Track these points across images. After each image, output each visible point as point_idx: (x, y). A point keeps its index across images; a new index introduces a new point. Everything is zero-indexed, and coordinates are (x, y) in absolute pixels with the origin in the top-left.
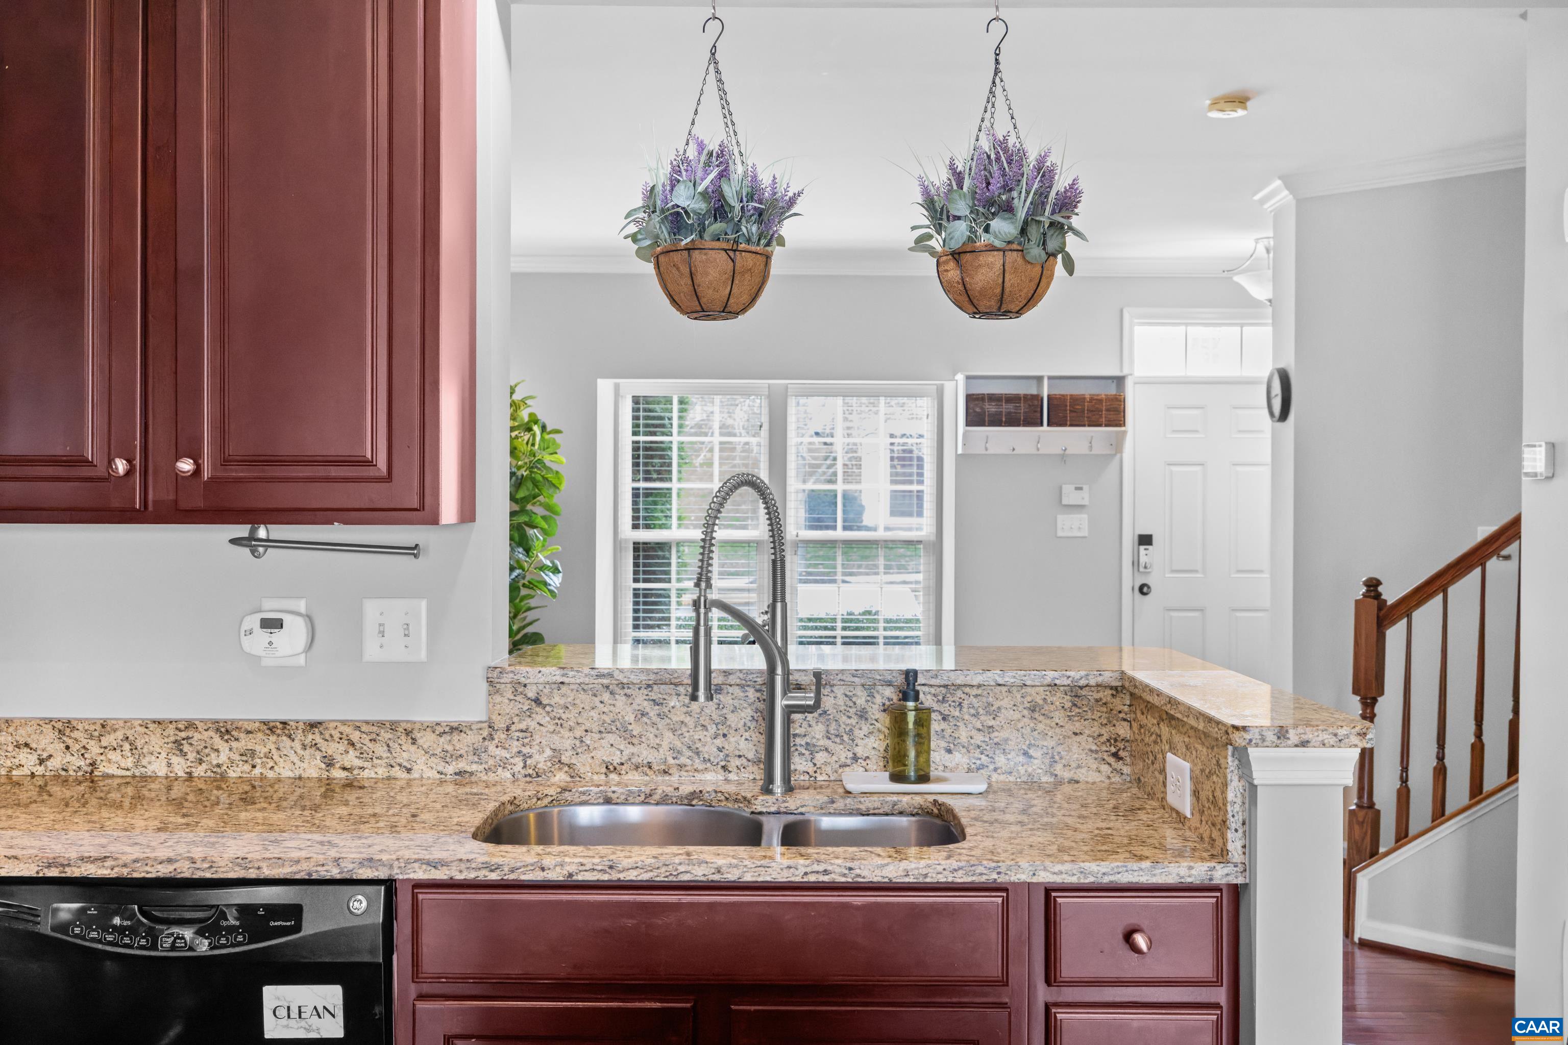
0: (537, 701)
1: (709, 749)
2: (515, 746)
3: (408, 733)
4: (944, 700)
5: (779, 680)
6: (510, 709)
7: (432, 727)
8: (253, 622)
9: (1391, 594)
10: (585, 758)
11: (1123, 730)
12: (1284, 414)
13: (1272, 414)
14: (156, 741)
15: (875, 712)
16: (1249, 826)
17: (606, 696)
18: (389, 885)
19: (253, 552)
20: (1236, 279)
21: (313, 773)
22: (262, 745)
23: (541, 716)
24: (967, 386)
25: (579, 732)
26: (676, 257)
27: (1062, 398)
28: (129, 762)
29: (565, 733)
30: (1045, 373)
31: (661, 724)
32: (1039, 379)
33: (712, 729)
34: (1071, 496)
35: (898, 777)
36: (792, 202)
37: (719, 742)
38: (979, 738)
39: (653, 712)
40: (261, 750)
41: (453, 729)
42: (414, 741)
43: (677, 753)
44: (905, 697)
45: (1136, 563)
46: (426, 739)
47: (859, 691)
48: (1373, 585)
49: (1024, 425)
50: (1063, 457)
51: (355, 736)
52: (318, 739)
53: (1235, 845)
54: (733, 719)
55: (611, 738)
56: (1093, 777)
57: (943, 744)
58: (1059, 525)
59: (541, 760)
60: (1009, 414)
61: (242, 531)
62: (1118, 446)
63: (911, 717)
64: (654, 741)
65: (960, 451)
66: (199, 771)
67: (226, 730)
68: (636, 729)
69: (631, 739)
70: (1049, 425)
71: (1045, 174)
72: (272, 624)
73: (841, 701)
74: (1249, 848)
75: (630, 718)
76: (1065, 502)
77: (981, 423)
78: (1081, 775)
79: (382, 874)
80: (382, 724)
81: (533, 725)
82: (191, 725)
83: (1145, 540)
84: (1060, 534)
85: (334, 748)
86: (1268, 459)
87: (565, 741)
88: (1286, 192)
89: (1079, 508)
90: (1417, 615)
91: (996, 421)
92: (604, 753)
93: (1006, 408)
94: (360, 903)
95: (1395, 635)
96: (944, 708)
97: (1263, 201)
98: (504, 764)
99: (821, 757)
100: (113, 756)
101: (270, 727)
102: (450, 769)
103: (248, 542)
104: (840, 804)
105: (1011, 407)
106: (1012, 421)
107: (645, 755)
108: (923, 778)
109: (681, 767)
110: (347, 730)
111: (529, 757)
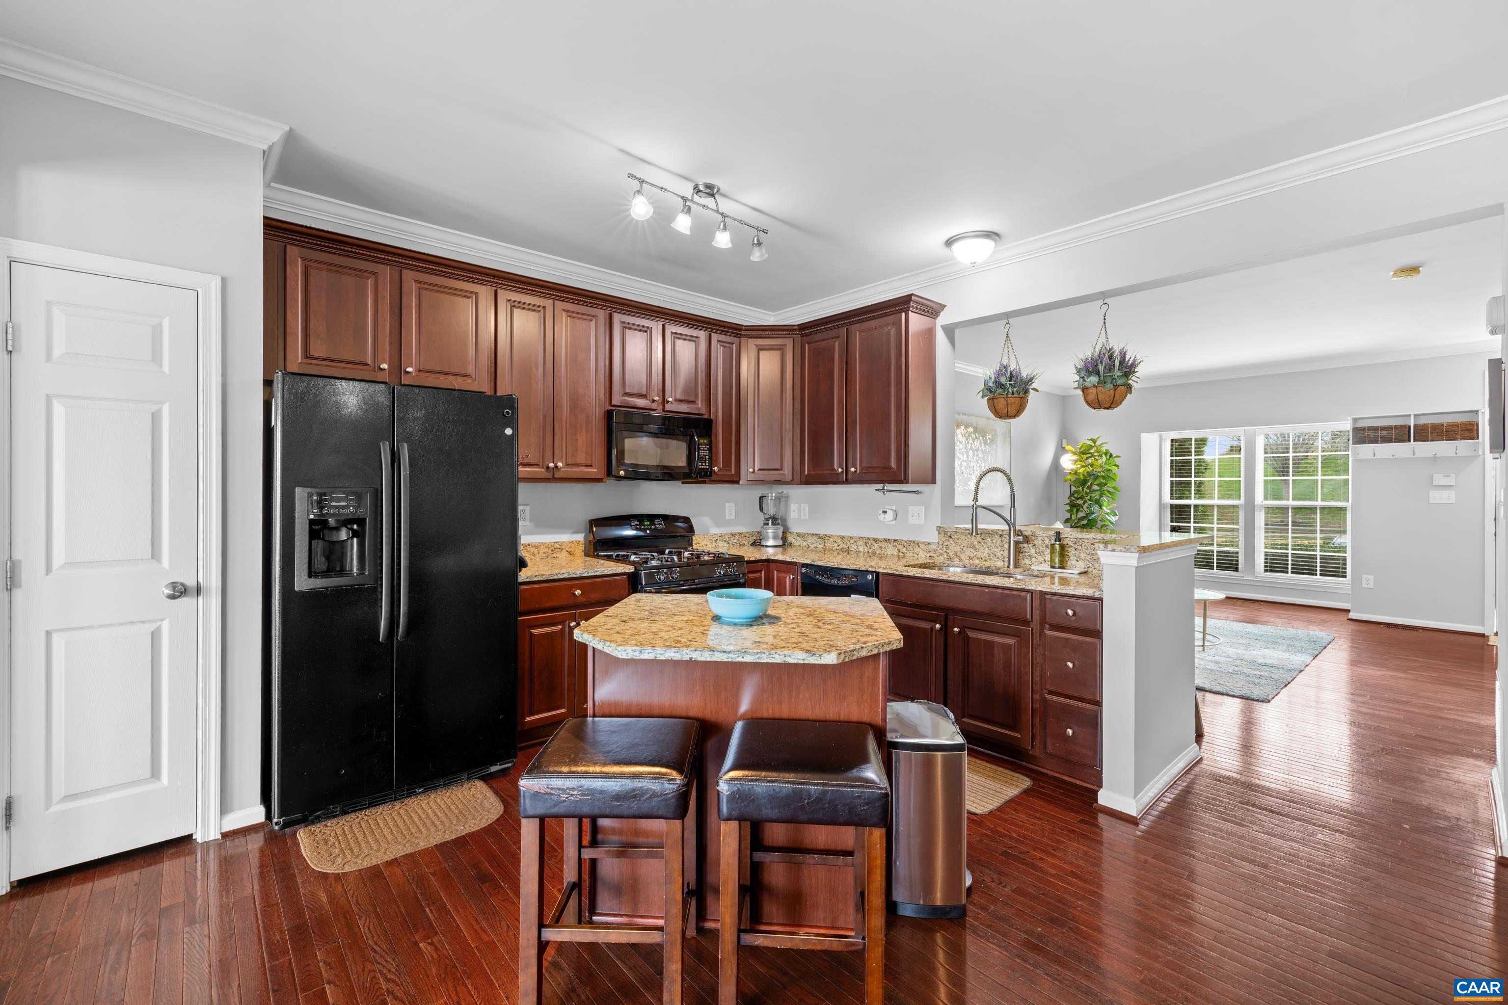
0: (950, 537)
1: (999, 555)
2: (945, 550)
3: (918, 544)
4: (1075, 544)
5: (1012, 532)
6: (944, 539)
7: (924, 543)
8: (881, 512)
10: (963, 554)
14: (861, 543)
17: (969, 536)
18: (878, 573)
21: (895, 553)
22: (884, 545)
23: (951, 541)
24: (1354, 423)
25: (962, 547)
27: (1425, 426)
28: (856, 547)
29: (958, 547)
30: (1415, 412)
31: (985, 546)
32: (1409, 416)
33: (1000, 548)
34: (1440, 481)
35: (1053, 567)
36: (1033, 379)
37: (1002, 552)
38: (1088, 557)
39: (982, 542)
40: (884, 546)
44: (1056, 541)
46: (922, 546)
47: (1046, 538)
49: (1395, 442)
50: (1437, 459)
51: (905, 544)
52: (896, 544)
55: (970, 549)
57: (1075, 558)
58: (1432, 497)
59: (951, 554)
60: (1384, 436)
61: (880, 486)
62: (1478, 451)
63: (1058, 547)
64: (983, 551)
66: (870, 551)
67: (876, 540)
68: (977, 547)
69: (976, 549)
70: (1414, 441)
71: (1123, 355)
72: (885, 512)
73: (1040, 542)
74: (1101, 590)
75: (976, 543)
76: (1435, 484)
77: (1364, 442)
80: (911, 541)
81: (949, 544)
82: (868, 539)
84: (1433, 502)
85: (900, 547)
87: (958, 549)
89: (1448, 487)
91: (1377, 441)
92: (968, 554)
93: (1381, 433)
94: (870, 577)
96: (1076, 546)
98: (942, 555)
99: (1034, 560)
100: (852, 545)
101: (887, 541)
102: (928, 555)
103: (883, 490)
104: (1027, 573)
105: (1385, 433)
106: (1398, 440)
107: (980, 554)
108: (1061, 568)
109: (990, 559)
110: (903, 542)
111: (948, 553)
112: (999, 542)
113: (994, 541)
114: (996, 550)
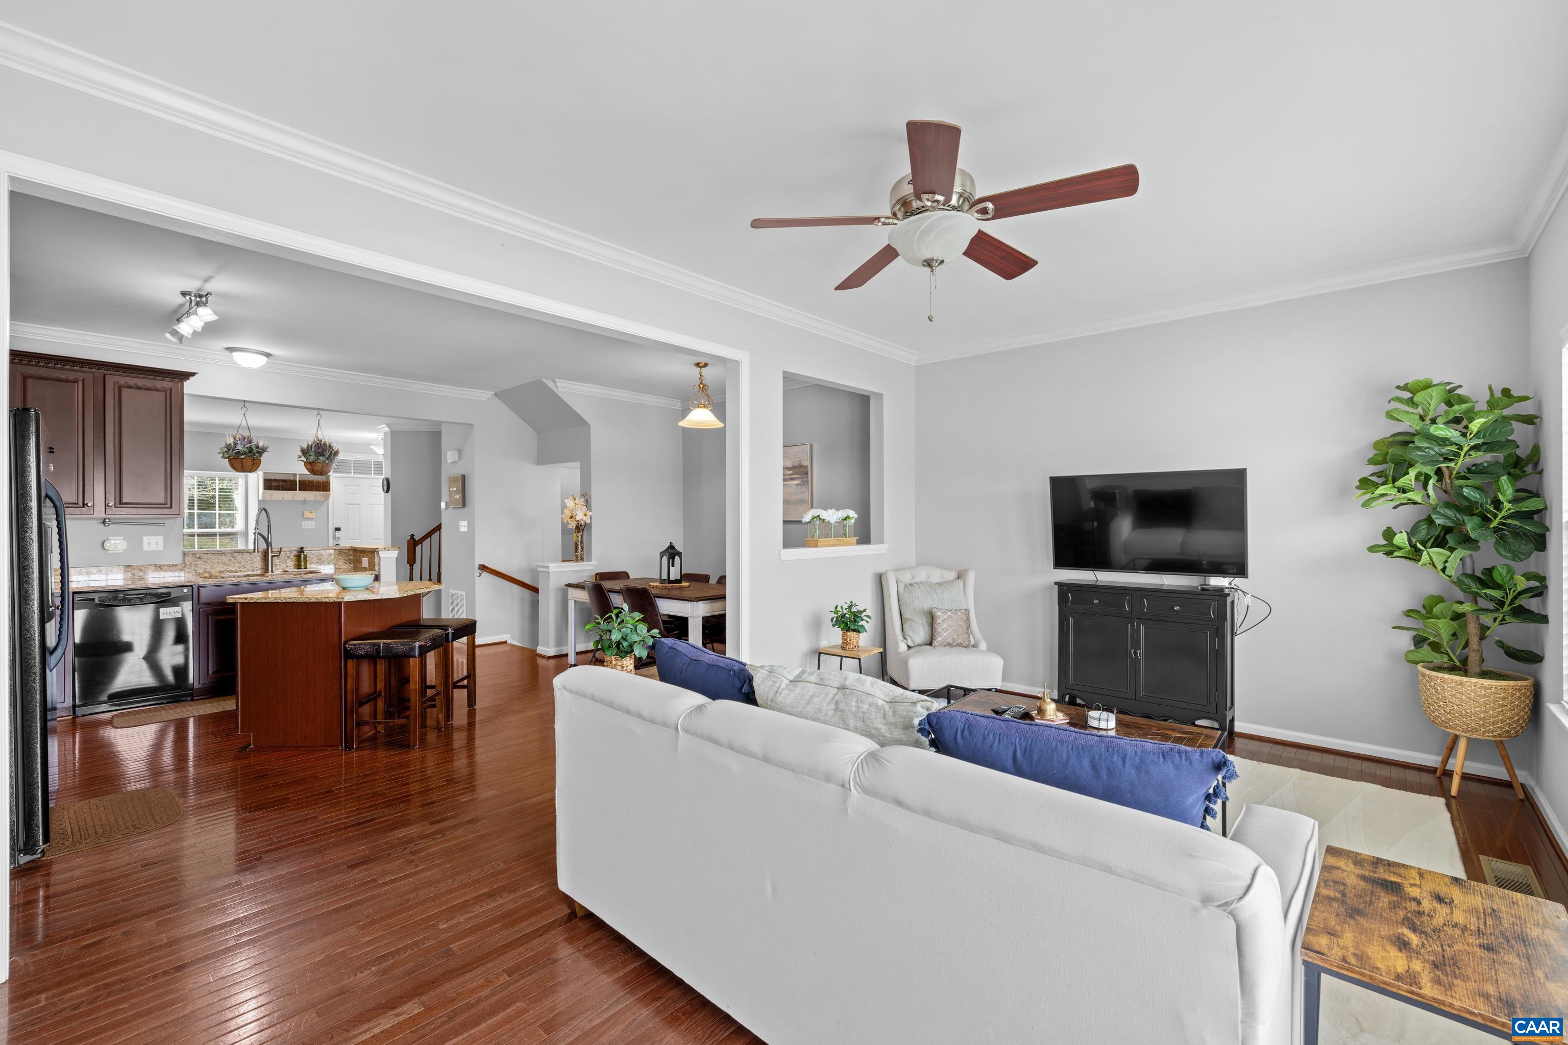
0: (199, 558)
1: (248, 566)
2: (193, 568)
3: (159, 567)
4: (310, 552)
5: (270, 550)
6: (192, 560)
7: (167, 565)
9: (417, 538)
10: (213, 570)
11: (351, 558)
12: (388, 491)
13: (384, 490)
15: (292, 556)
16: (379, 565)
17: (219, 556)
18: (191, 586)
19: (105, 525)
20: (371, 447)
23: (200, 561)
24: (264, 476)
25: (211, 564)
26: (238, 460)
27: (305, 481)
29: (208, 565)
30: (298, 473)
31: (235, 562)
32: (295, 475)
33: (249, 562)
34: (307, 514)
35: (299, 568)
36: (267, 448)
39: (233, 559)
41: (173, 565)
42: (161, 569)
43: (239, 568)
44: (301, 552)
45: (334, 537)
46: (165, 568)
47: (290, 552)
48: (412, 536)
49: (289, 490)
50: (305, 502)
51: (142, 568)
52: (130, 570)
53: (377, 568)
54: (255, 560)
55: (221, 565)
56: (344, 567)
58: (303, 525)
59: (201, 571)
60: (282, 486)
62: (327, 498)
63: (302, 556)
64: (233, 565)
65: (260, 498)
68: (228, 563)
69: (227, 565)
70: (299, 491)
71: (331, 447)
74: (379, 568)
75: (226, 560)
76: (305, 517)
77: (270, 489)
78: (342, 567)
79: (192, 584)
81: (198, 563)
83: (338, 529)
84: (303, 528)
85: (135, 572)
86: (383, 503)
88: (387, 428)
89: (311, 519)
90: (423, 543)
91: (277, 488)
92: (219, 569)
93: (281, 484)
94: (185, 590)
95: (418, 548)
97: (380, 428)
98: (189, 573)
102: (173, 575)
103: (104, 523)
105: (283, 484)
106: (284, 489)
107: (231, 568)
108: (306, 568)
109: (241, 571)
110: (139, 567)
111: (196, 571)
112: (249, 558)
113: (244, 558)
114: (246, 563)
